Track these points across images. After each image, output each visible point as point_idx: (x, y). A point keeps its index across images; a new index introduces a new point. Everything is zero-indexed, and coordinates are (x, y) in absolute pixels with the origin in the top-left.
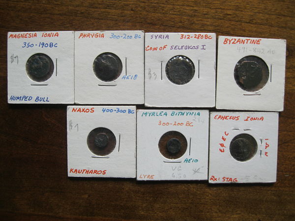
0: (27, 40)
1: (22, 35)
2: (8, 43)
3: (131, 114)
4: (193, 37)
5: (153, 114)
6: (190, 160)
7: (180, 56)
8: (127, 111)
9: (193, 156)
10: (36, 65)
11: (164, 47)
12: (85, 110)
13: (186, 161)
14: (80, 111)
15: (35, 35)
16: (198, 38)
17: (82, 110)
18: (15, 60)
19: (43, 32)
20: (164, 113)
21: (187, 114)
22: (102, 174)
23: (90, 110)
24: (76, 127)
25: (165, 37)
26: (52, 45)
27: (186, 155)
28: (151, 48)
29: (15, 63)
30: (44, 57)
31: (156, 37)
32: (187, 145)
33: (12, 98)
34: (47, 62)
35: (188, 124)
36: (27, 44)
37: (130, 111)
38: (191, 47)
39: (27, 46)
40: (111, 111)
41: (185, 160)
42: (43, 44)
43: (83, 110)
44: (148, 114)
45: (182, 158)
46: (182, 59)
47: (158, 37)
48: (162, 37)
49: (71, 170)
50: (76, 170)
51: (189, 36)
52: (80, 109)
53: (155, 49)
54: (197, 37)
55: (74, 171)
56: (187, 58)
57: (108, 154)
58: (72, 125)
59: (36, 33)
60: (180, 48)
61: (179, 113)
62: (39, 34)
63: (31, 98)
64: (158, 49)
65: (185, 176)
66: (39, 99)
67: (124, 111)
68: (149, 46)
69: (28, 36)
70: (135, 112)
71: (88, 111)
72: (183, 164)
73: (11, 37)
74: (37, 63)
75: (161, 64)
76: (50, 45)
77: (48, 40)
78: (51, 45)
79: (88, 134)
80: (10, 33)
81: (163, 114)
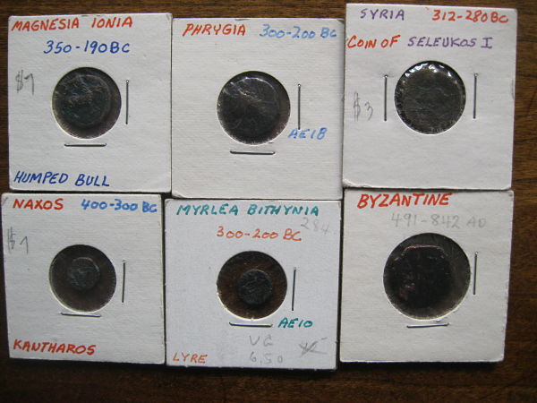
0: (56, 36)
1: (42, 23)
2: (10, 42)
3: (149, 212)
4: (464, 17)
5: (205, 210)
6: (292, 322)
7: (430, 63)
8: (140, 207)
9: (301, 312)
10: (77, 97)
11: (393, 41)
12: (42, 204)
13: (284, 323)
14: (31, 206)
15: (76, 23)
16: (475, 20)
17: (35, 204)
18: (28, 84)
19: (95, 15)
20: (231, 207)
21: (287, 210)
22: (85, 353)
23: (55, 205)
24: (24, 245)
25: (395, 14)
26: (117, 47)
27: (283, 310)
28: (361, 41)
29: (26, 91)
30: (96, 77)
31: (374, 15)
32: (286, 286)
33: (19, 178)
34: (104, 90)
35: (290, 235)
36: (54, 46)
37: (146, 207)
38: (458, 42)
39: (55, 49)
40: (103, 205)
41: (282, 322)
42: (95, 45)
43: (38, 203)
44: (192, 211)
45: (274, 317)
46: (435, 71)
47: (378, 14)
48: (388, 15)
49: (17, 343)
50: (27, 344)
51: (454, 13)
52: (30, 201)
53: (371, 44)
54: (472, 17)
55: (22, 344)
56: (448, 68)
57: (98, 307)
58: (14, 238)
59: (77, 19)
60: (431, 42)
61: (268, 207)
62: (86, 20)
63: (64, 177)
64: (378, 45)
65: (281, 359)
66: (85, 179)
67: (133, 207)
68: (355, 37)
69: (57, 24)
70: (159, 208)
71: (48, 205)
72: (276, 331)
73: (16, 29)
74: (80, 91)
75: (383, 81)
76: (112, 48)
77: (106, 36)
78: (114, 48)
79: (50, 261)
80: (13, 19)
81: (227, 209)
